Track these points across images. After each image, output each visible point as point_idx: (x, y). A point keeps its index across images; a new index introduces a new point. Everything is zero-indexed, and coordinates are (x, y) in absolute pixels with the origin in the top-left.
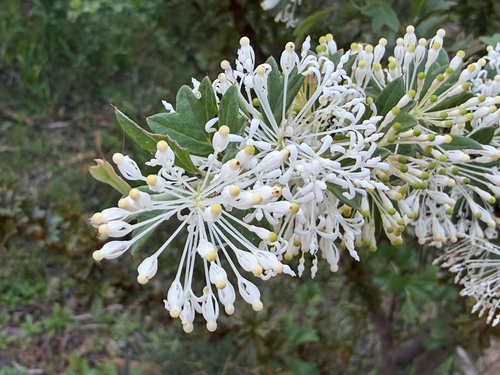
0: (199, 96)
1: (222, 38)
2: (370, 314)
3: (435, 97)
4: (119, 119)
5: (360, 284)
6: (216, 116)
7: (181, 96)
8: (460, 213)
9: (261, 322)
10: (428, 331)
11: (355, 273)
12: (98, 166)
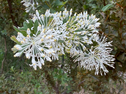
0: (29, 23)
1: (10, 25)
2: (53, 88)
3: (73, 21)
4: (14, 28)
5: (50, 81)
6: (33, 26)
7: (24, 23)
8: (77, 49)
9: (29, 92)
10: (67, 89)
11: (48, 78)
12: (12, 37)
